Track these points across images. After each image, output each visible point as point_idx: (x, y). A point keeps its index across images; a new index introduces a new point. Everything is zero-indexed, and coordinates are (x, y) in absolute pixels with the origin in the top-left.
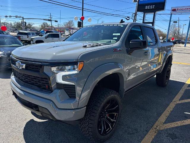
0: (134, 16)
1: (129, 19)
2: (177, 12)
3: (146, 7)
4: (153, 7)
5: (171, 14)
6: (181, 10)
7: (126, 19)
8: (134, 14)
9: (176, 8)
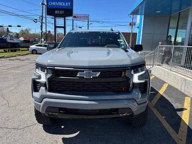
0: (41, 19)
1: (37, 22)
2: (77, 19)
3: (56, 12)
4: (62, 12)
5: (73, 20)
6: (80, 17)
7: (34, 21)
8: (41, 17)
9: (76, 16)
